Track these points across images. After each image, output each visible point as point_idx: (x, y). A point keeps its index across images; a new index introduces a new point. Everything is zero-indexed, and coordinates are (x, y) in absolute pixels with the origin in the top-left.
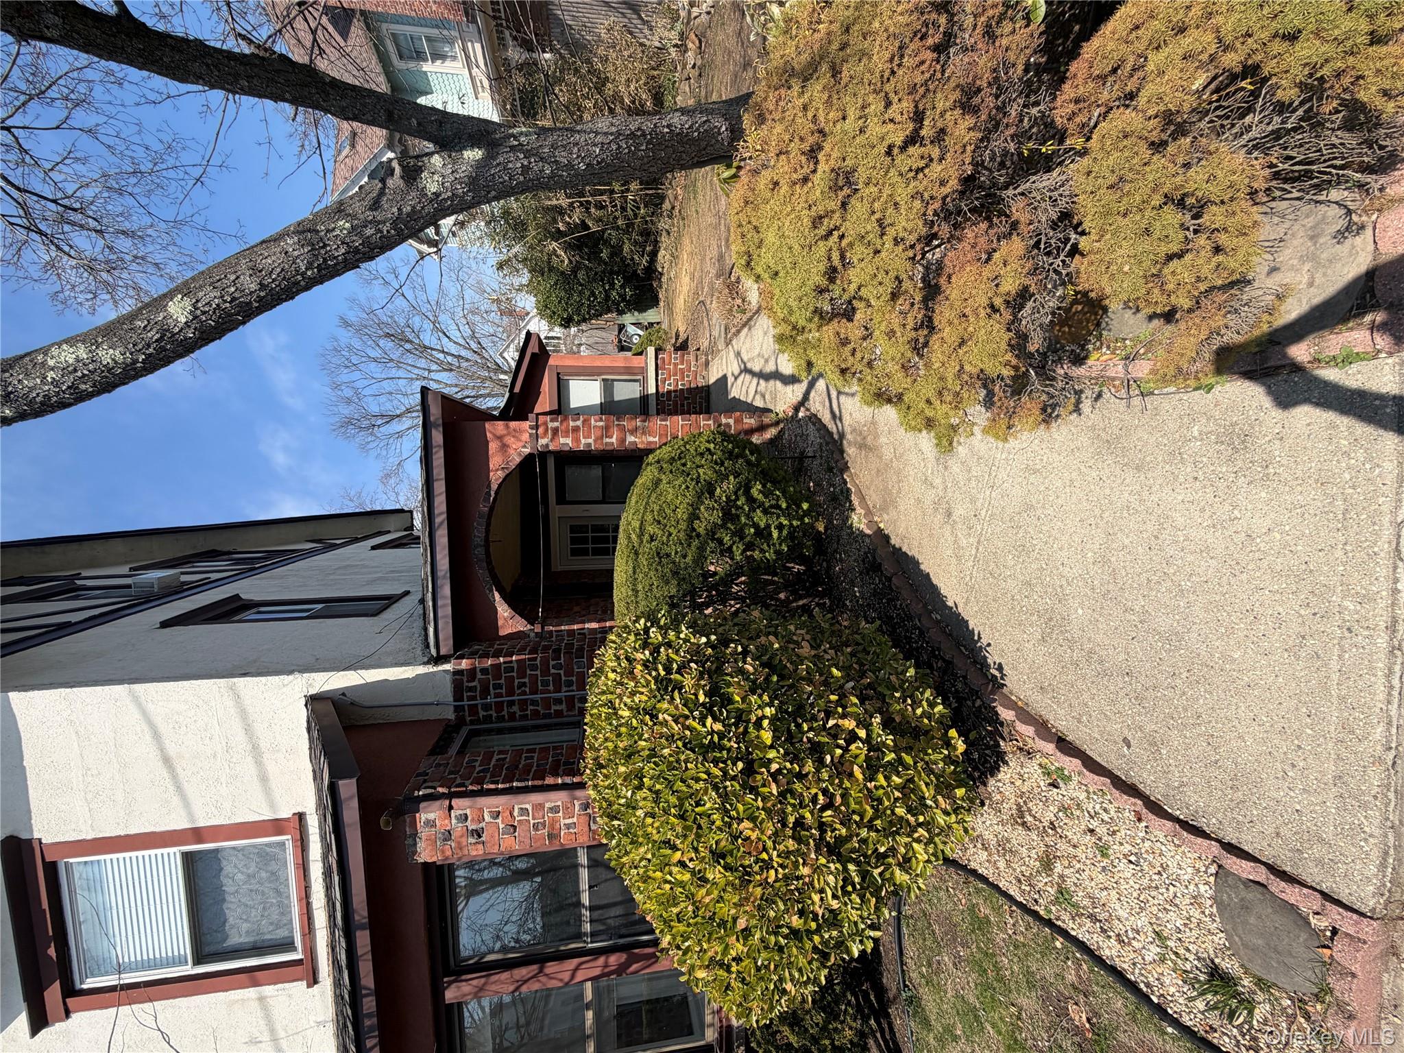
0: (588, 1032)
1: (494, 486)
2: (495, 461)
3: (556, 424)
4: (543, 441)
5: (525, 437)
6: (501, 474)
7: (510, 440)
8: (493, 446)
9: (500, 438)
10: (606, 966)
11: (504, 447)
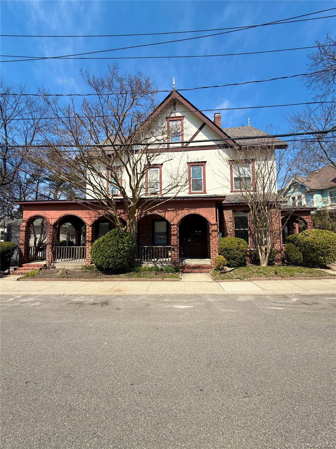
0: (240, 229)
1: (301, 217)
2: (305, 217)
3: (312, 226)
4: (309, 224)
5: (309, 221)
6: (303, 217)
7: (308, 219)
8: (307, 217)
9: (308, 218)
10: (252, 232)
11: (307, 218)
